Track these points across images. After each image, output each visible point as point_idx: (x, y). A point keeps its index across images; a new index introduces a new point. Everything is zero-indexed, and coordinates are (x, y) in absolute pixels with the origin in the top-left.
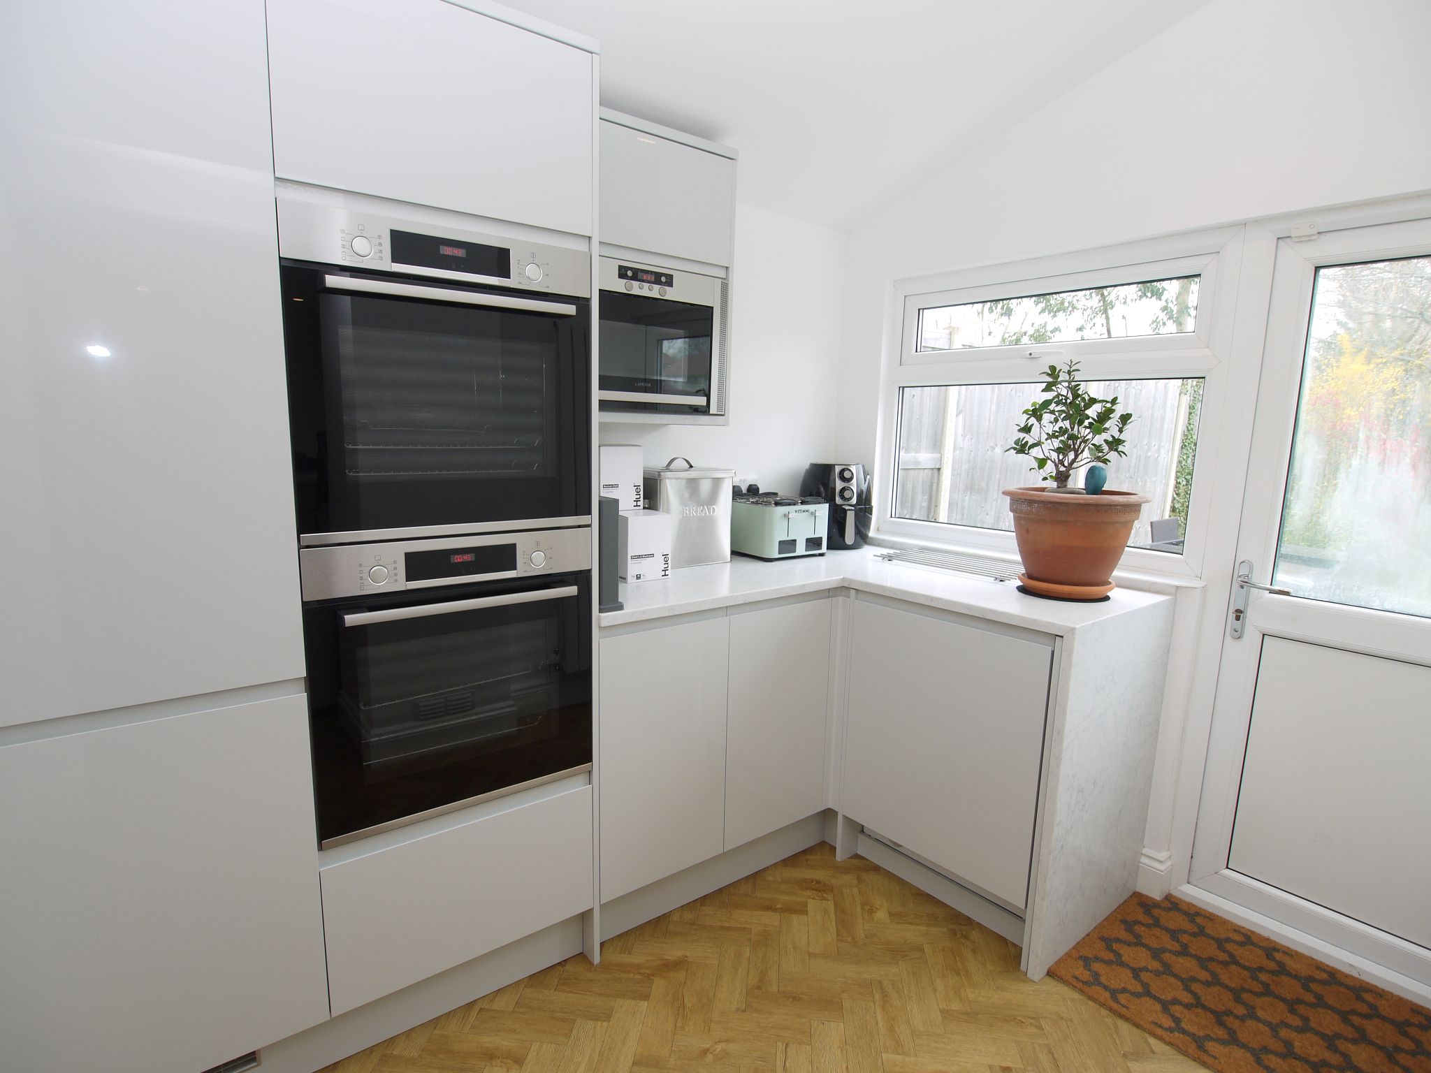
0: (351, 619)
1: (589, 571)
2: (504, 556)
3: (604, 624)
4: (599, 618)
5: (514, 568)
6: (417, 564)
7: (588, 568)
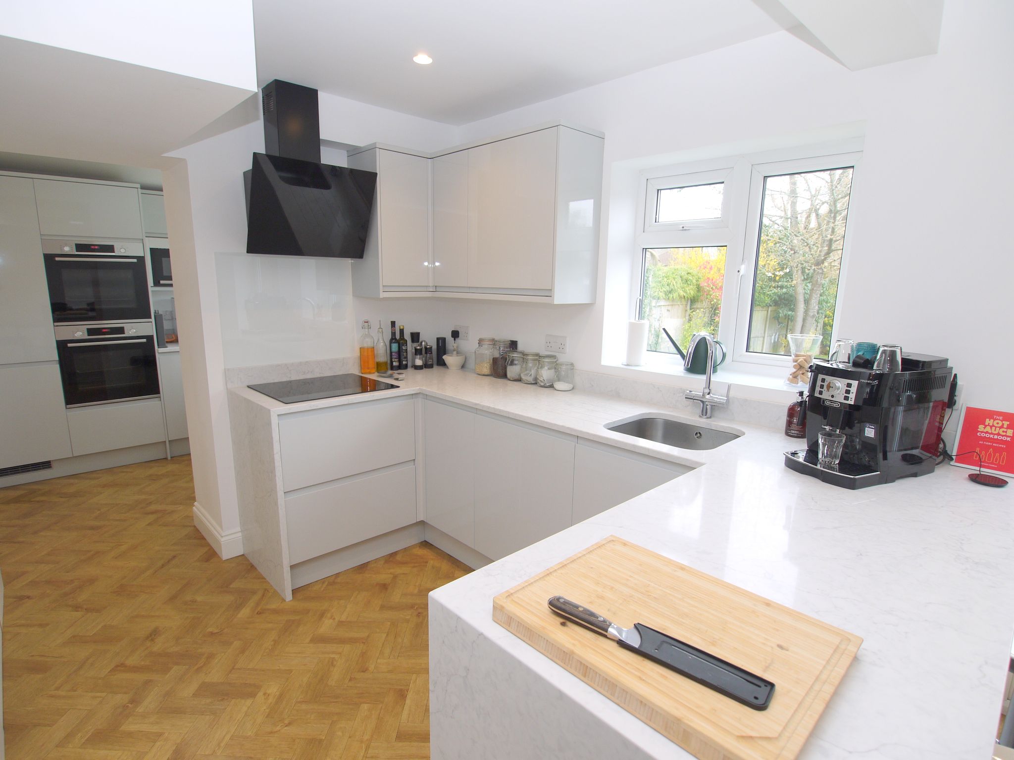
0: (70, 345)
1: (153, 336)
2: (121, 330)
3: (160, 352)
4: (158, 350)
5: (124, 334)
6: (91, 332)
7: (152, 334)
